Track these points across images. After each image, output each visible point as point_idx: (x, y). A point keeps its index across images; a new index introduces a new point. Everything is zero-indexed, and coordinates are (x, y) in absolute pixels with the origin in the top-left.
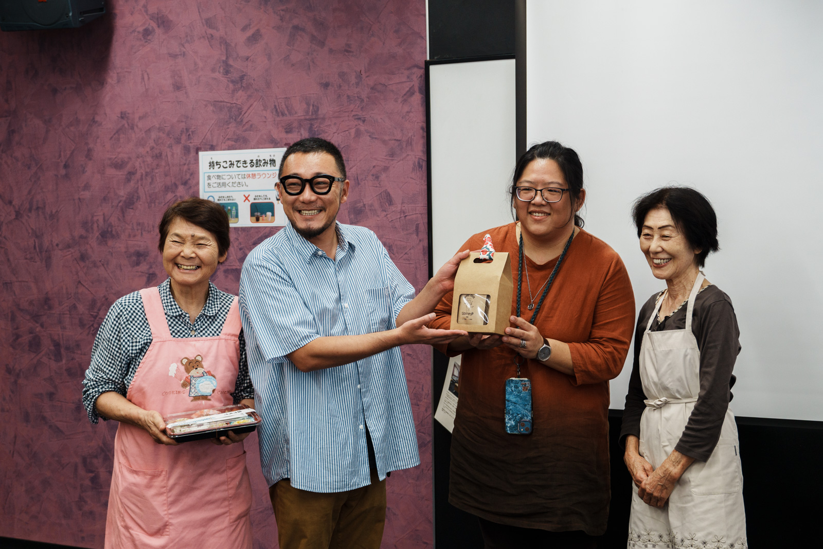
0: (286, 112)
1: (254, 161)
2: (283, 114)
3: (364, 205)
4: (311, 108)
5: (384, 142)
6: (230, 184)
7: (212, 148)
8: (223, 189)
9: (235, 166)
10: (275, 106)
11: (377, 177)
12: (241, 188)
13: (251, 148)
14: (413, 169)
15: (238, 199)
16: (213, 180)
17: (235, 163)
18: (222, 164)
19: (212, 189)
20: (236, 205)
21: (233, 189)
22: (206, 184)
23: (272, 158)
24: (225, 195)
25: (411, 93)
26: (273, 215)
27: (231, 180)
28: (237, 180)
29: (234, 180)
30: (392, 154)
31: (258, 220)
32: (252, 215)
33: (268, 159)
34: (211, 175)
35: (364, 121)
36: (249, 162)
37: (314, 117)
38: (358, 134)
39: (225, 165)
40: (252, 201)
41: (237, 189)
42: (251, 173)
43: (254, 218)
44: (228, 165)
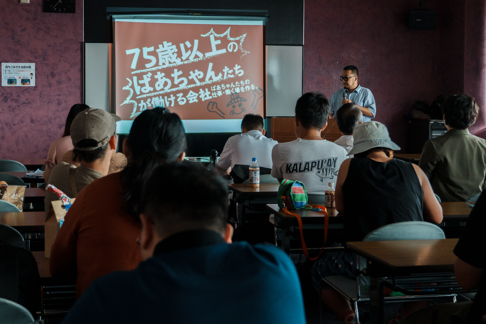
0: (35, 53)
1: (23, 67)
2: (34, 53)
3: (62, 81)
4: (44, 52)
5: (69, 63)
6: (14, 73)
7: (7, 62)
8: (11, 74)
9: (16, 68)
10: (31, 51)
11: (66, 73)
12: (18, 74)
13: (22, 63)
14: (78, 71)
15: (17, 77)
16: (7, 72)
17: (16, 67)
18: (11, 67)
19: (6, 74)
20: (16, 80)
21: (15, 74)
22: (4, 73)
23: (30, 66)
24: (12, 76)
25: (77, 50)
26: (30, 83)
27: (14, 72)
28: (16, 72)
29: (15, 72)
30: (71, 67)
31: (24, 84)
32: (22, 83)
33: (28, 66)
34: (7, 70)
35: (62, 57)
36: (21, 67)
37: (45, 55)
38: (60, 60)
39: (12, 67)
40: (22, 78)
41: (16, 75)
42: (22, 70)
43: (23, 84)
44: (13, 67)
